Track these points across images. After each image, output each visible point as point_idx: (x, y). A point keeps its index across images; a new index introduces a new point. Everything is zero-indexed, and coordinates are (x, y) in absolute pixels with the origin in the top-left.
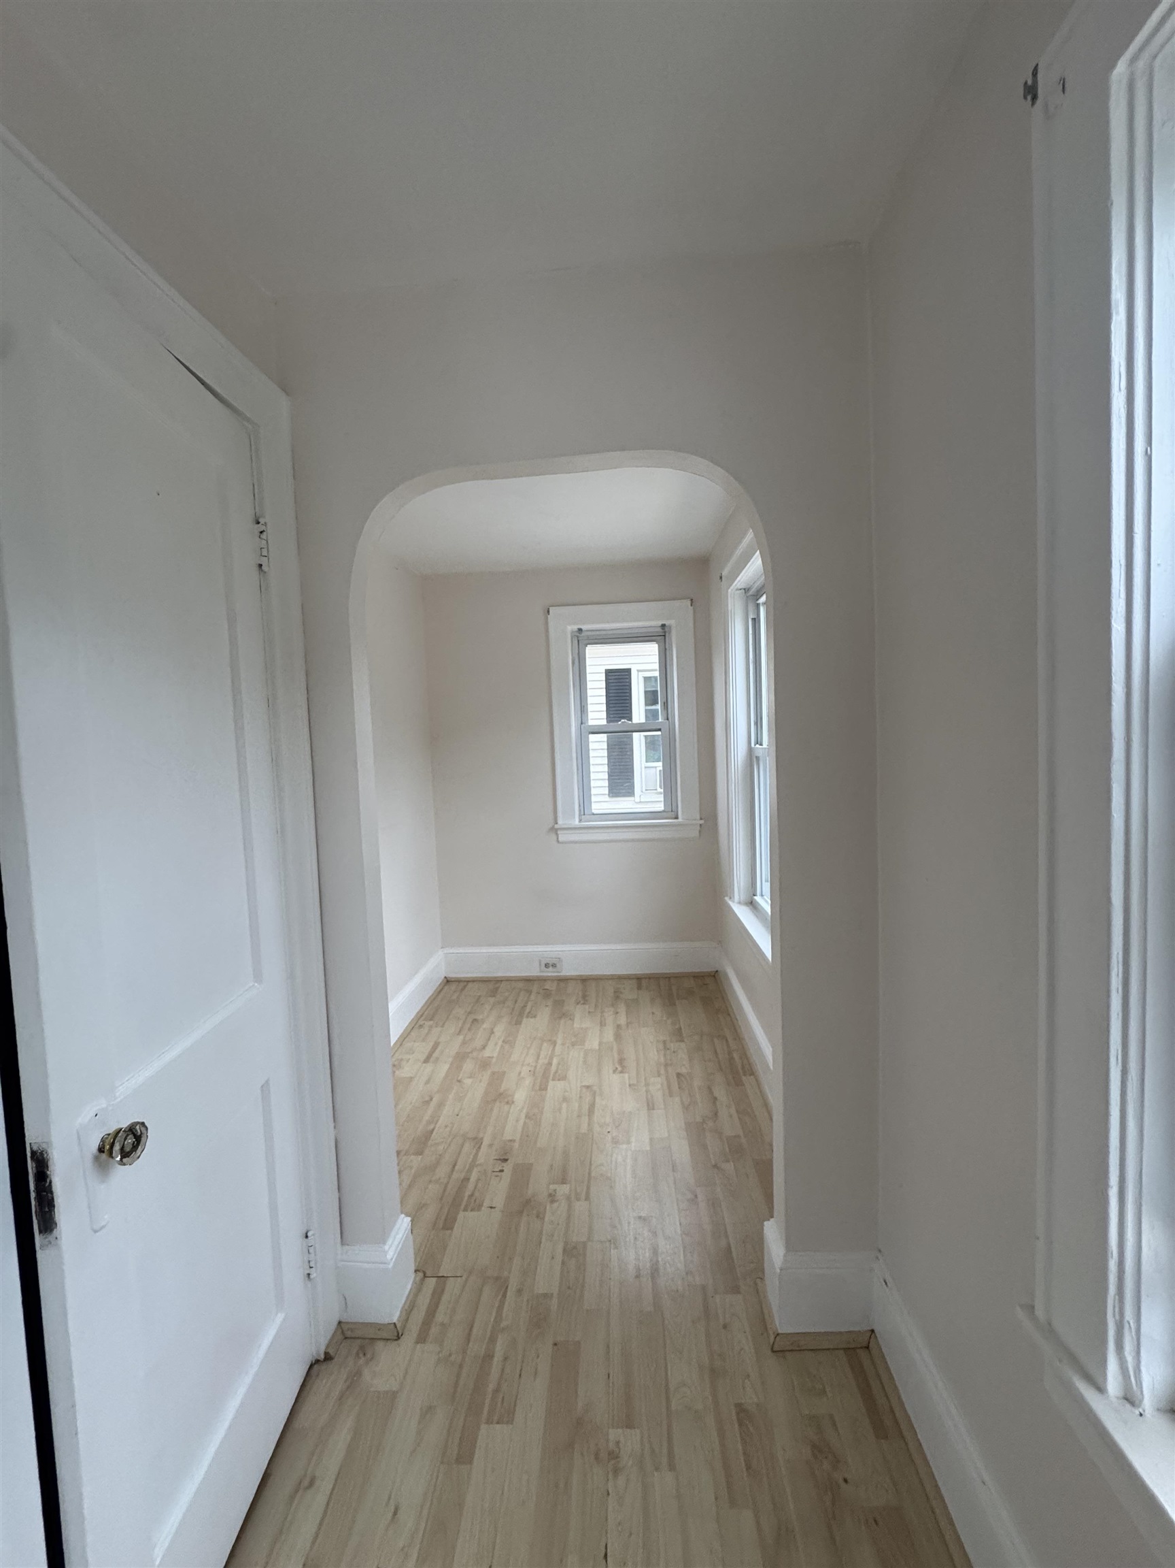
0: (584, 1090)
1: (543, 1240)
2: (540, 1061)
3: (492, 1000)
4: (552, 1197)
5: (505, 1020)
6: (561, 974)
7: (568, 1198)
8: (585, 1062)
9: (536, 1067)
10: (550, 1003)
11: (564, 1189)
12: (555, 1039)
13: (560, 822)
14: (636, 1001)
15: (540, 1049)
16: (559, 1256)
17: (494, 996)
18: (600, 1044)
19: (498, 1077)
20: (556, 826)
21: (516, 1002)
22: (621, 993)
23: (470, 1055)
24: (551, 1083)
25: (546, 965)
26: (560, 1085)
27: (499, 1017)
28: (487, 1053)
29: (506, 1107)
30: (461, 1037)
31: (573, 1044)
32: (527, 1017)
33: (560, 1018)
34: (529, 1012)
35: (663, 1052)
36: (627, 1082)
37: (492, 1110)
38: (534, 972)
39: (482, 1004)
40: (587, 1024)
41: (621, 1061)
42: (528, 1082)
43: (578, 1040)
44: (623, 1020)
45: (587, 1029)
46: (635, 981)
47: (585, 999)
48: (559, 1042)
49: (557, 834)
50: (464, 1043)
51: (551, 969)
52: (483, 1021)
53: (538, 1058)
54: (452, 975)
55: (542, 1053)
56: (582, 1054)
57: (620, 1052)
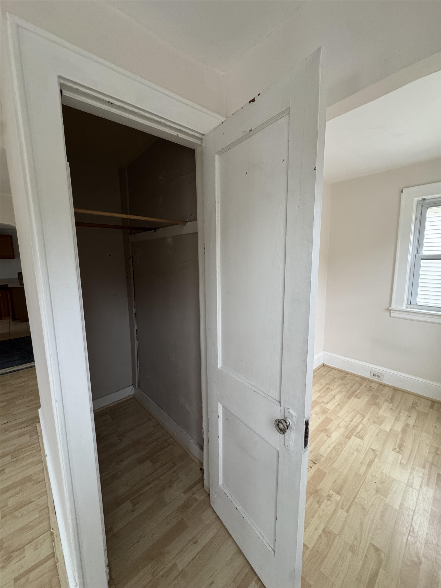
0: (370, 451)
1: (316, 516)
2: (352, 423)
3: (341, 381)
4: (329, 497)
5: (344, 394)
6: (382, 382)
7: (337, 504)
8: (377, 435)
9: (349, 424)
10: (370, 394)
11: (337, 497)
12: (365, 415)
13: (393, 306)
14: (426, 414)
15: (355, 417)
16: (320, 531)
17: (342, 380)
18: (391, 430)
19: (328, 421)
20: (390, 308)
21: (352, 387)
22: (417, 406)
23: (320, 404)
24: (353, 437)
25: (374, 375)
26: (358, 441)
27: (341, 391)
28: (328, 406)
29: (326, 438)
30: (319, 394)
31: (374, 422)
32: (354, 397)
33: (373, 405)
34: (357, 395)
35: (433, 454)
36: (400, 460)
37: (318, 435)
38: (367, 375)
39: (335, 382)
40: (388, 415)
41: (400, 446)
42: (342, 430)
43: (379, 421)
44: (412, 422)
45: (386, 417)
46: (430, 402)
47: (392, 400)
48: (367, 417)
49: (390, 313)
50: (319, 397)
51: (376, 377)
52: (332, 390)
53: (352, 421)
54: (326, 364)
55: (355, 419)
56: (377, 431)
57: (402, 440)
